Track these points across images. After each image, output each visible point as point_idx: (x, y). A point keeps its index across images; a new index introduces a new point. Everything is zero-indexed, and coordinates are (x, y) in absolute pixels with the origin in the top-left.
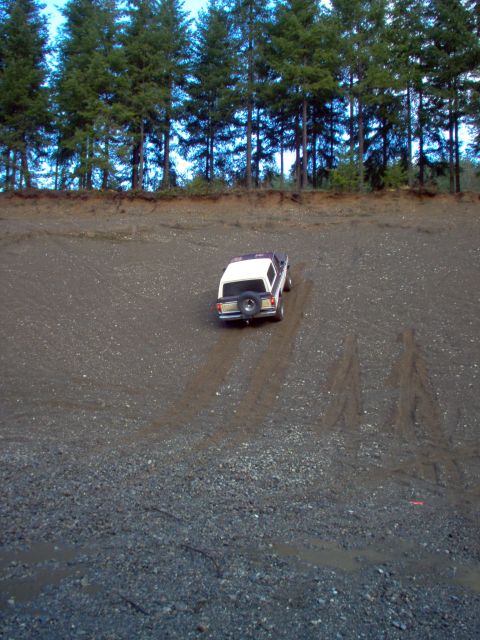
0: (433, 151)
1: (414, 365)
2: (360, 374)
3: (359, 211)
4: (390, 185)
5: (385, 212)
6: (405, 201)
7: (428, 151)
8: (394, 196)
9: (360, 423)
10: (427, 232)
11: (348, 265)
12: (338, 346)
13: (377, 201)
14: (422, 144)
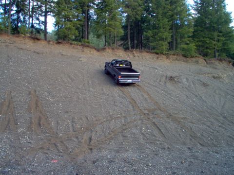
0: (37, 24)
1: (37, 104)
2: (14, 107)
3: (9, 41)
4: (22, 33)
5: (20, 43)
6: (28, 40)
7: (35, 23)
8: (24, 38)
9: (17, 128)
10: (38, 53)
11: (5, 63)
12: (3, 96)
13: (16, 39)
14: (32, 20)
